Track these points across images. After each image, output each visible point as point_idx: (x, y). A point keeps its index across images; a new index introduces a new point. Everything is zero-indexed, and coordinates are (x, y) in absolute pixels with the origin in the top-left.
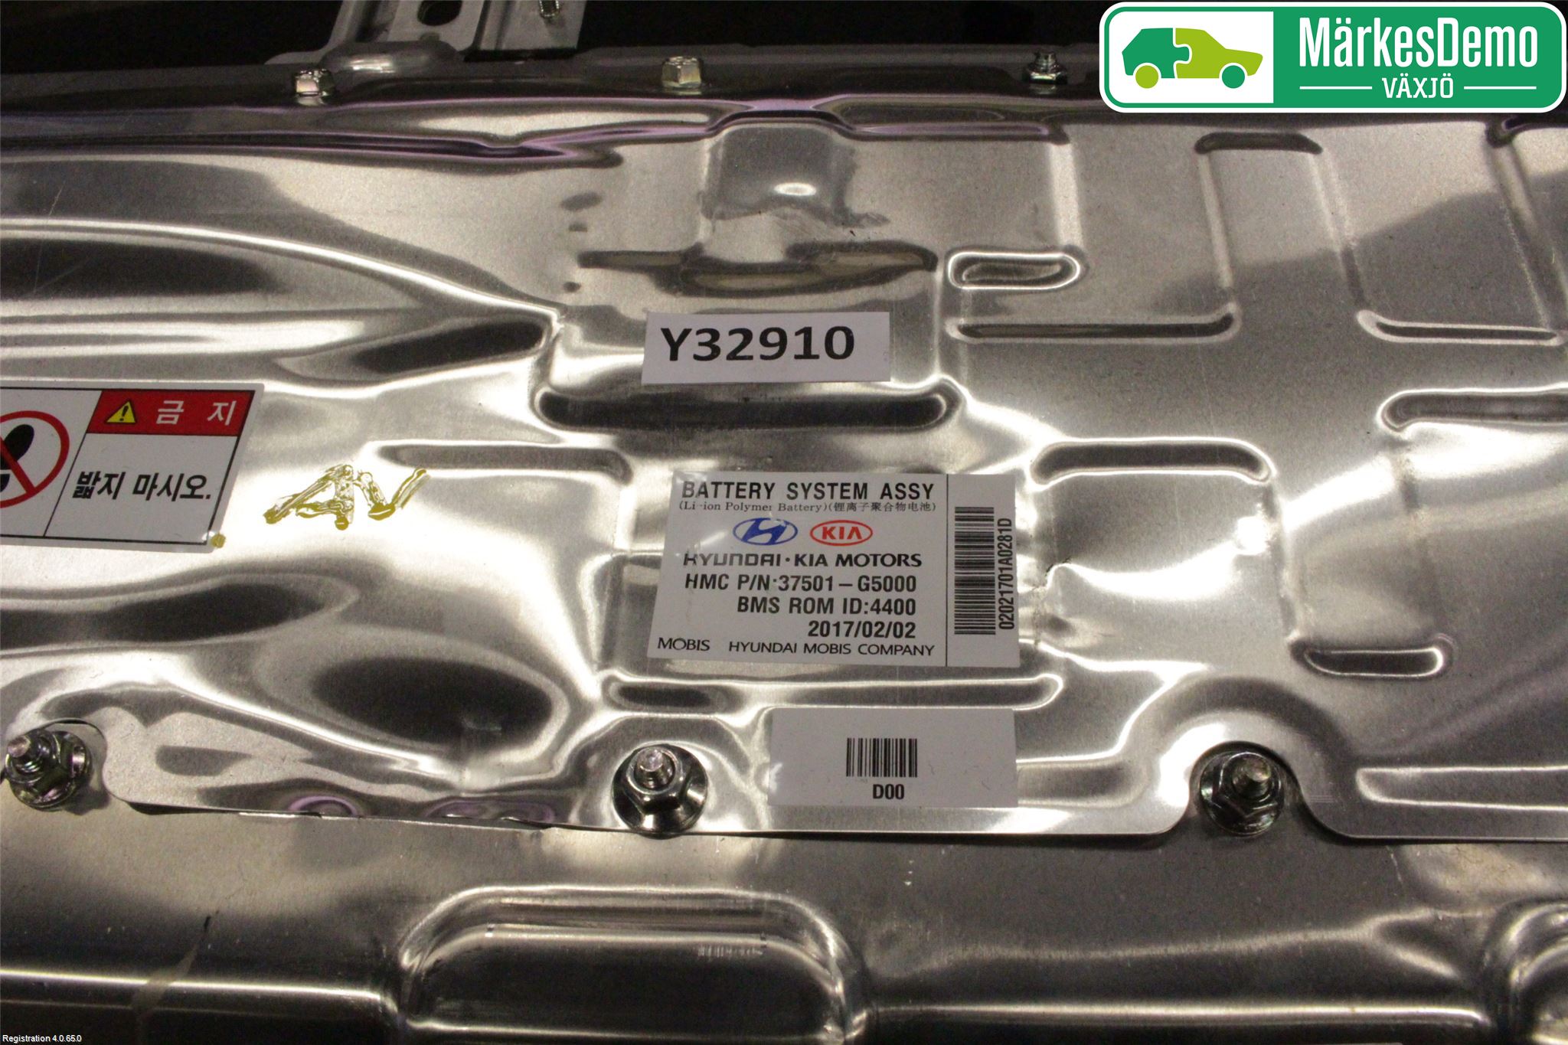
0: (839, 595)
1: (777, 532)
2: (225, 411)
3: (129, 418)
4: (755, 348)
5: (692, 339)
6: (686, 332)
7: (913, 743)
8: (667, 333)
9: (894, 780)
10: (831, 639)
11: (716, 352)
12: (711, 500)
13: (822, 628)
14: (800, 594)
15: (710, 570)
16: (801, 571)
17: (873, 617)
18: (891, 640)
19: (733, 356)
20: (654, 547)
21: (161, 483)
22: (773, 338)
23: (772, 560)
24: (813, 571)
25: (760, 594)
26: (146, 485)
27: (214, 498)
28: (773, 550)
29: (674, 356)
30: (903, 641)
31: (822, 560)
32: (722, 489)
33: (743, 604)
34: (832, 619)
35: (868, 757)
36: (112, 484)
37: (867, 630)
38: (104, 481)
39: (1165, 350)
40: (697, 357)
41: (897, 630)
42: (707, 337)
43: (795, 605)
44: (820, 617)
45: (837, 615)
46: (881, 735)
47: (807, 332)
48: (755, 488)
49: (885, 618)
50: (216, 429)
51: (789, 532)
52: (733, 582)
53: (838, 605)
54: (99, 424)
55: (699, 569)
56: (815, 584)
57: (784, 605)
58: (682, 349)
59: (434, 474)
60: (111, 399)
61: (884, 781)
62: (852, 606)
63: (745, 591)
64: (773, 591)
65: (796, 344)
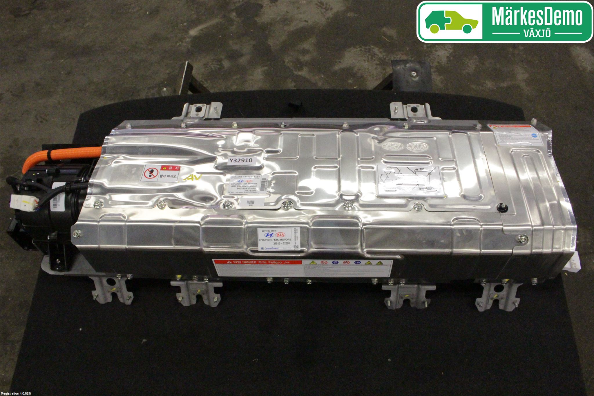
0: (248, 187)
1: (242, 181)
2: (177, 168)
3: (165, 169)
4: (241, 161)
5: (233, 160)
6: (233, 159)
7: (254, 201)
8: (230, 159)
9: (252, 204)
10: (247, 192)
11: (236, 161)
12: (235, 178)
13: (246, 191)
14: (244, 187)
15: (234, 185)
16: (244, 185)
17: (251, 189)
18: (253, 192)
19: (238, 162)
20: (228, 182)
21: (170, 176)
22: (243, 160)
23: (241, 184)
24: (245, 185)
25: (240, 187)
26: (169, 176)
27: (177, 177)
28: (241, 183)
29: (231, 162)
30: (254, 192)
31: (247, 184)
32: (236, 177)
33: (238, 188)
34: (247, 190)
35: (249, 202)
36: (164, 176)
37: (251, 191)
38: (163, 176)
39: (289, 161)
40: (234, 162)
41: (254, 191)
42: (235, 160)
43: (243, 188)
44: (246, 190)
45: (248, 189)
46: (251, 200)
47: (247, 159)
48: (240, 177)
49: (253, 189)
50: (176, 170)
51: (243, 181)
52: (237, 186)
53: (248, 188)
54: (162, 169)
55: (233, 185)
56: (246, 186)
57: (242, 188)
58: (232, 161)
59: (203, 175)
60: (163, 167)
61: (250, 204)
62: (249, 188)
63: (238, 187)
64: (241, 187)
65: (245, 160)
